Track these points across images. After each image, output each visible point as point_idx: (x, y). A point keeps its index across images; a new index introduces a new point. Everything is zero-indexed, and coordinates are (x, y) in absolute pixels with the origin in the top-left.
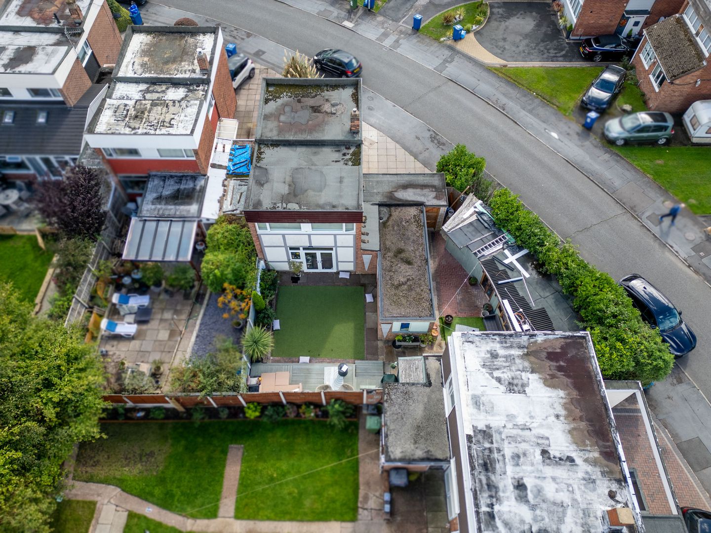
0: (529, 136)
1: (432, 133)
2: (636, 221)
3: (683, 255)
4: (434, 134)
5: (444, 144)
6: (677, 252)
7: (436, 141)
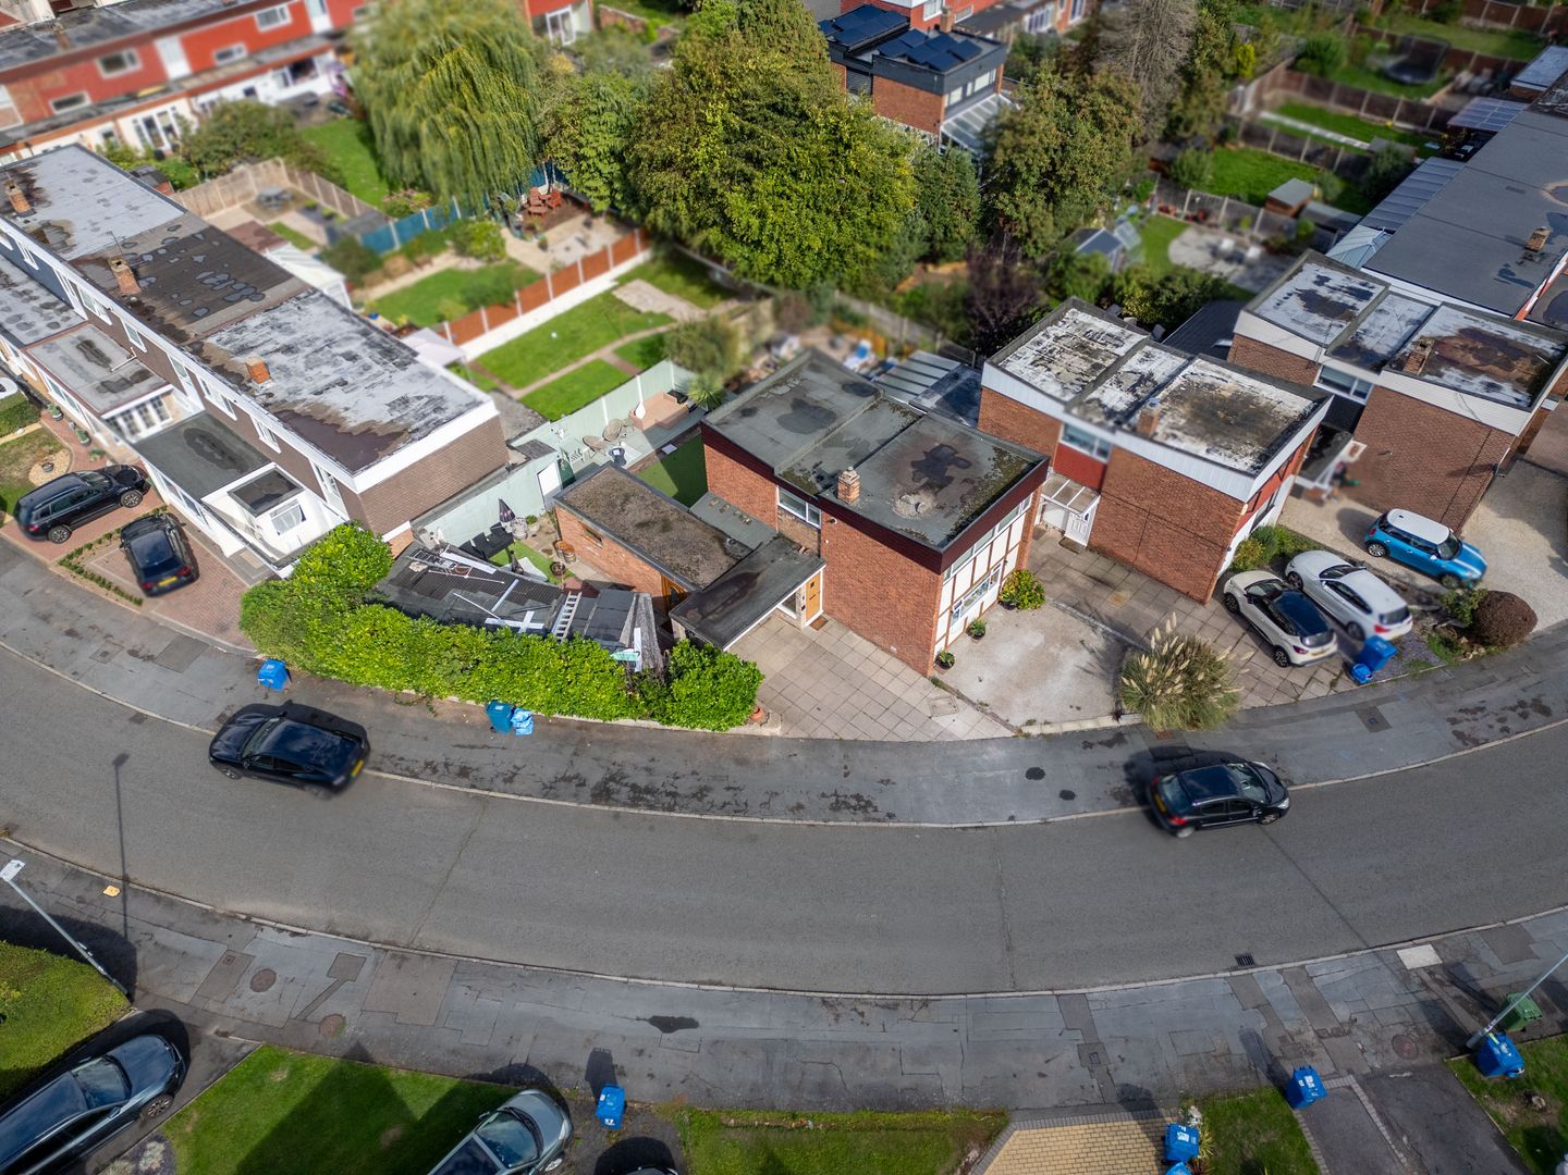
0: (716, 978)
1: (880, 815)
2: (383, 937)
3: (269, 935)
4: (874, 815)
5: (835, 807)
6: (281, 930)
7: (853, 802)
